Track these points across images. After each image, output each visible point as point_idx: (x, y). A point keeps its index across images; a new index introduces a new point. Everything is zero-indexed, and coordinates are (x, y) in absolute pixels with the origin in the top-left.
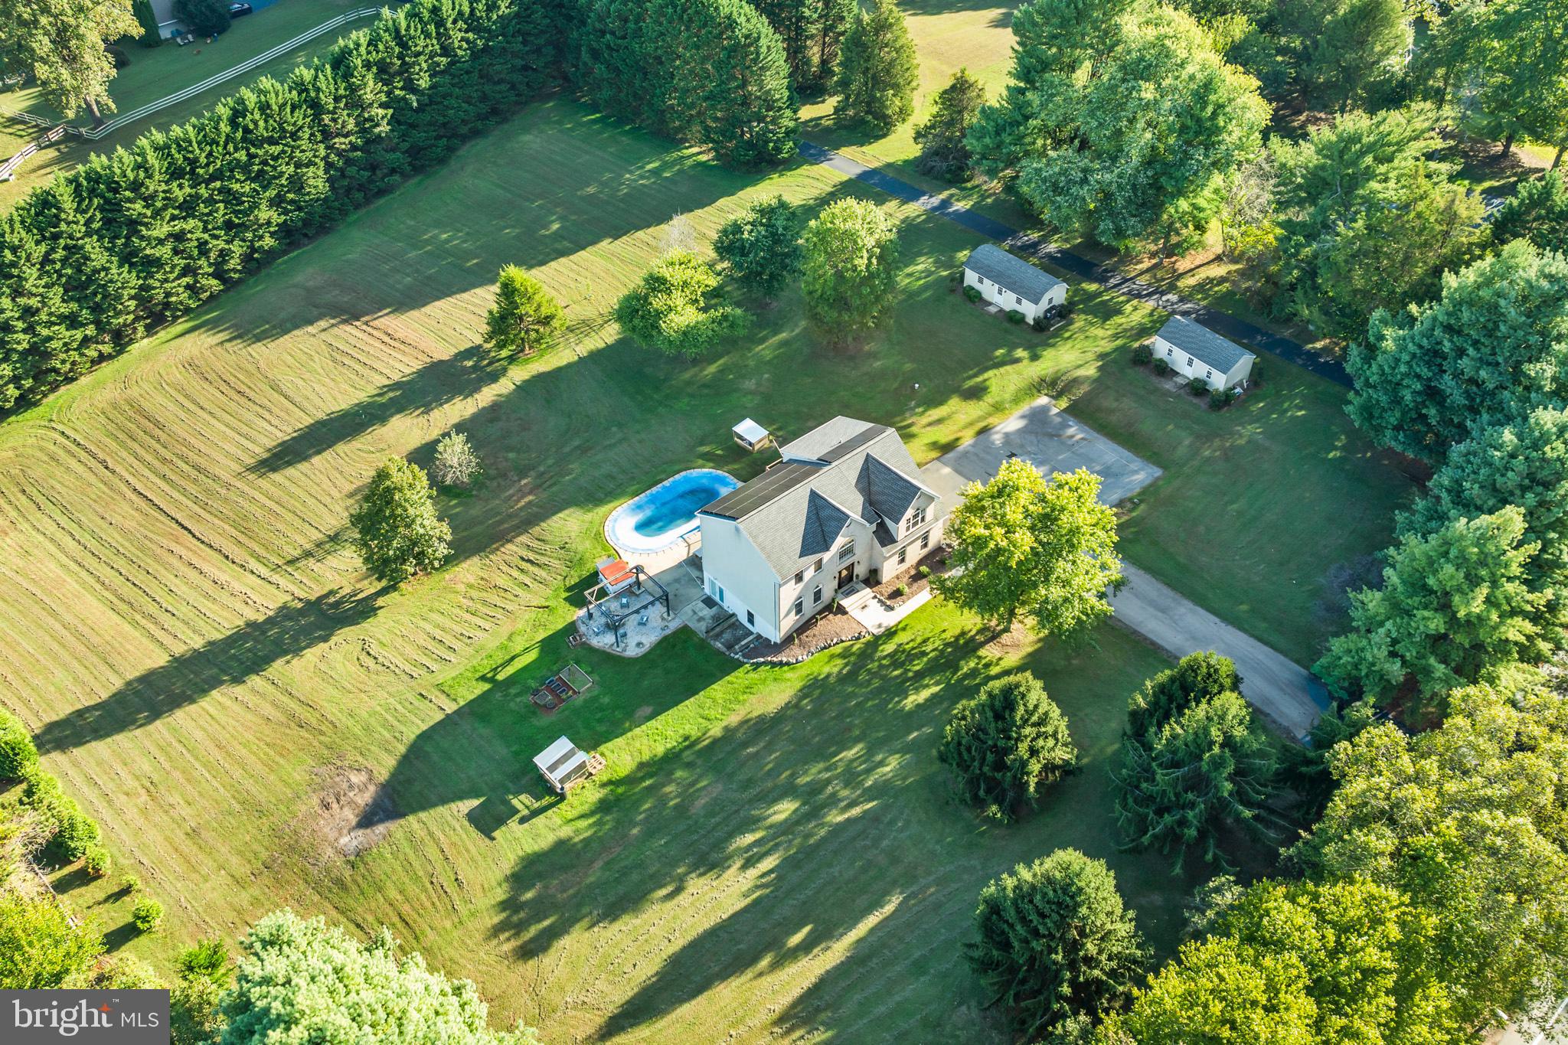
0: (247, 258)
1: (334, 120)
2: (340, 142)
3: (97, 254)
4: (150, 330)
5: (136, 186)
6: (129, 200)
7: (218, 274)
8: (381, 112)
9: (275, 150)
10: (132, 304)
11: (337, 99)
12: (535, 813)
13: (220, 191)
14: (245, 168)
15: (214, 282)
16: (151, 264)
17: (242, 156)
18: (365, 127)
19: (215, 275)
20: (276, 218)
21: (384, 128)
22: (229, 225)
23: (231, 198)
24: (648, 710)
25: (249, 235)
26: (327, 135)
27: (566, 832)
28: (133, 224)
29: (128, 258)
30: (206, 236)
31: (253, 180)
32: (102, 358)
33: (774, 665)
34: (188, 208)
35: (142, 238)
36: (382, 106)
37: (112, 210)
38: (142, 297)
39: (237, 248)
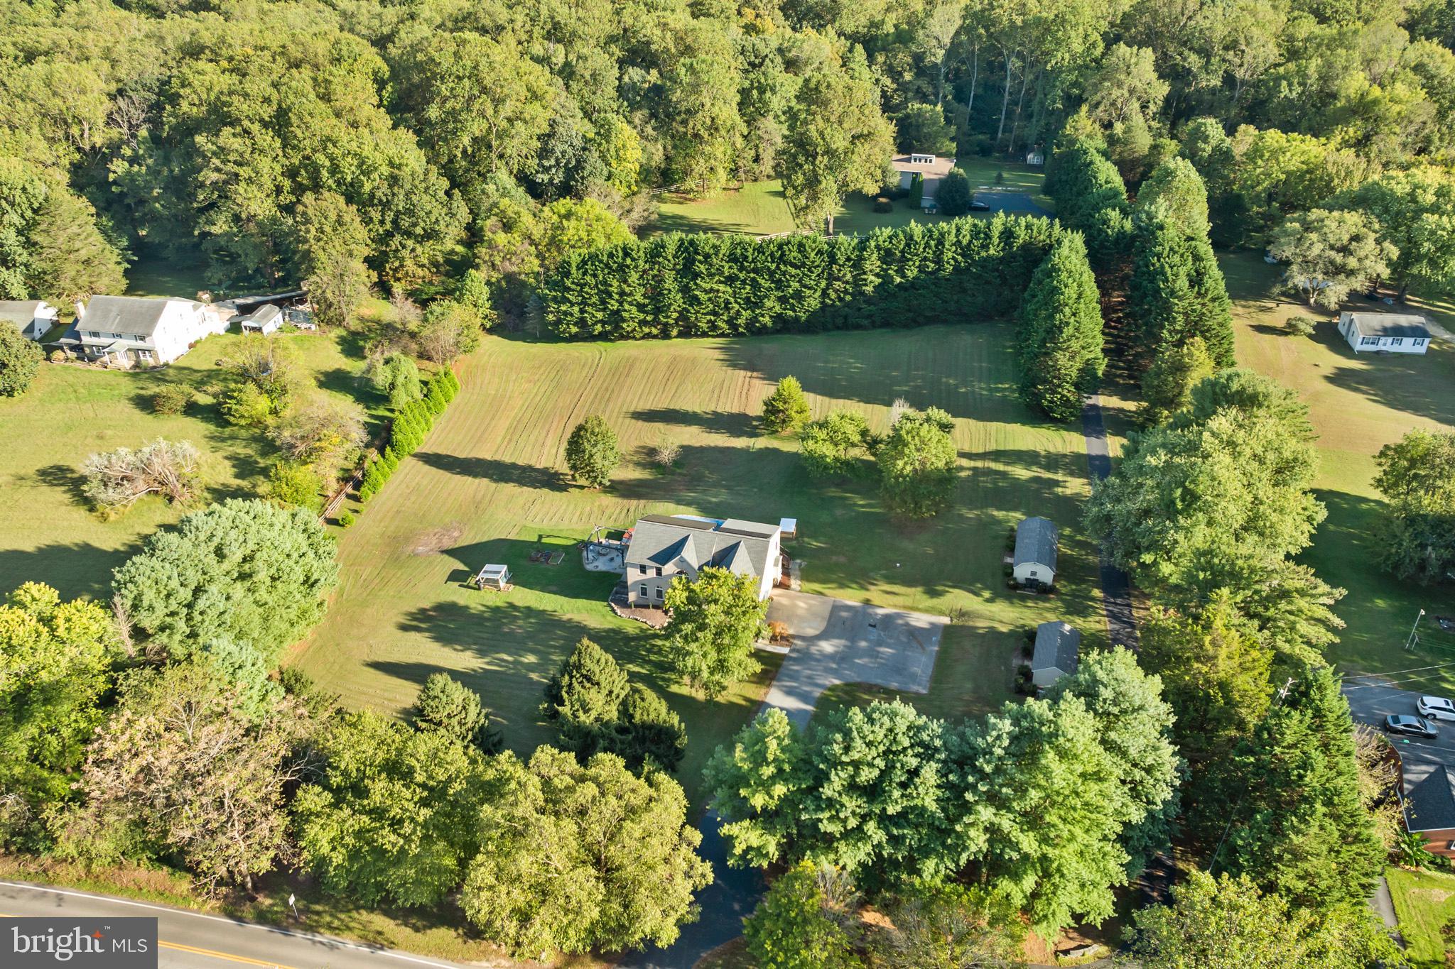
0: (750, 324)
1: (839, 271)
2: (837, 284)
3: (670, 283)
4: (680, 335)
5: (707, 256)
6: (701, 262)
7: (730, 322)
8: (872, 278)
9: (793, 271)
10: (675, 315)
11: (848, 259)
12: (468, 587)
13: (753, 280)
14: (772, 274)
15: (725, 326)
16: (695, 300)
17: (773, 267)
18: (857, 282)
19: (727, 322)
20: (778, 309)
21: (869, 289)
22: (747, 300)
23: (755, 285)
24: (554, 588)
25: (758, 311)
26: (832, 278)
27: (472, 605)
28: (696, 275)
29: (685, 290)
30: (732, 300)
31: (773, 282)
32: (649, 336)
33: (613, 611)
34: (730, 280)
35: (696, 284)
36: (877, 275)
37: (689, 262)
38: (683, 315)
39: (746, 314)
